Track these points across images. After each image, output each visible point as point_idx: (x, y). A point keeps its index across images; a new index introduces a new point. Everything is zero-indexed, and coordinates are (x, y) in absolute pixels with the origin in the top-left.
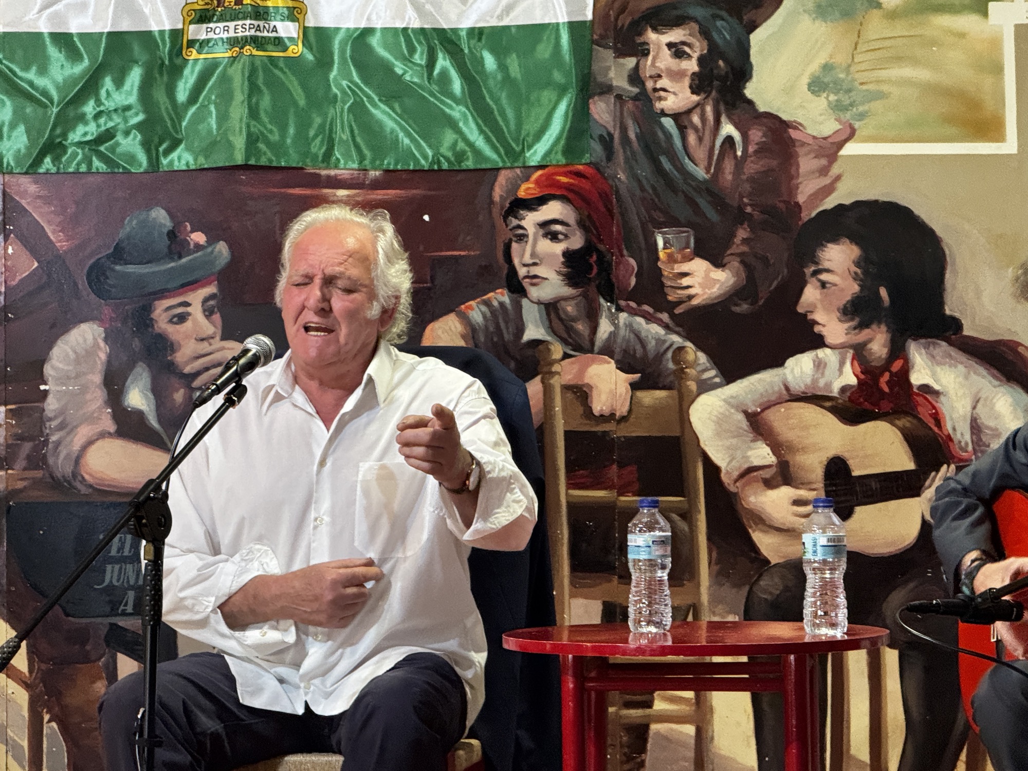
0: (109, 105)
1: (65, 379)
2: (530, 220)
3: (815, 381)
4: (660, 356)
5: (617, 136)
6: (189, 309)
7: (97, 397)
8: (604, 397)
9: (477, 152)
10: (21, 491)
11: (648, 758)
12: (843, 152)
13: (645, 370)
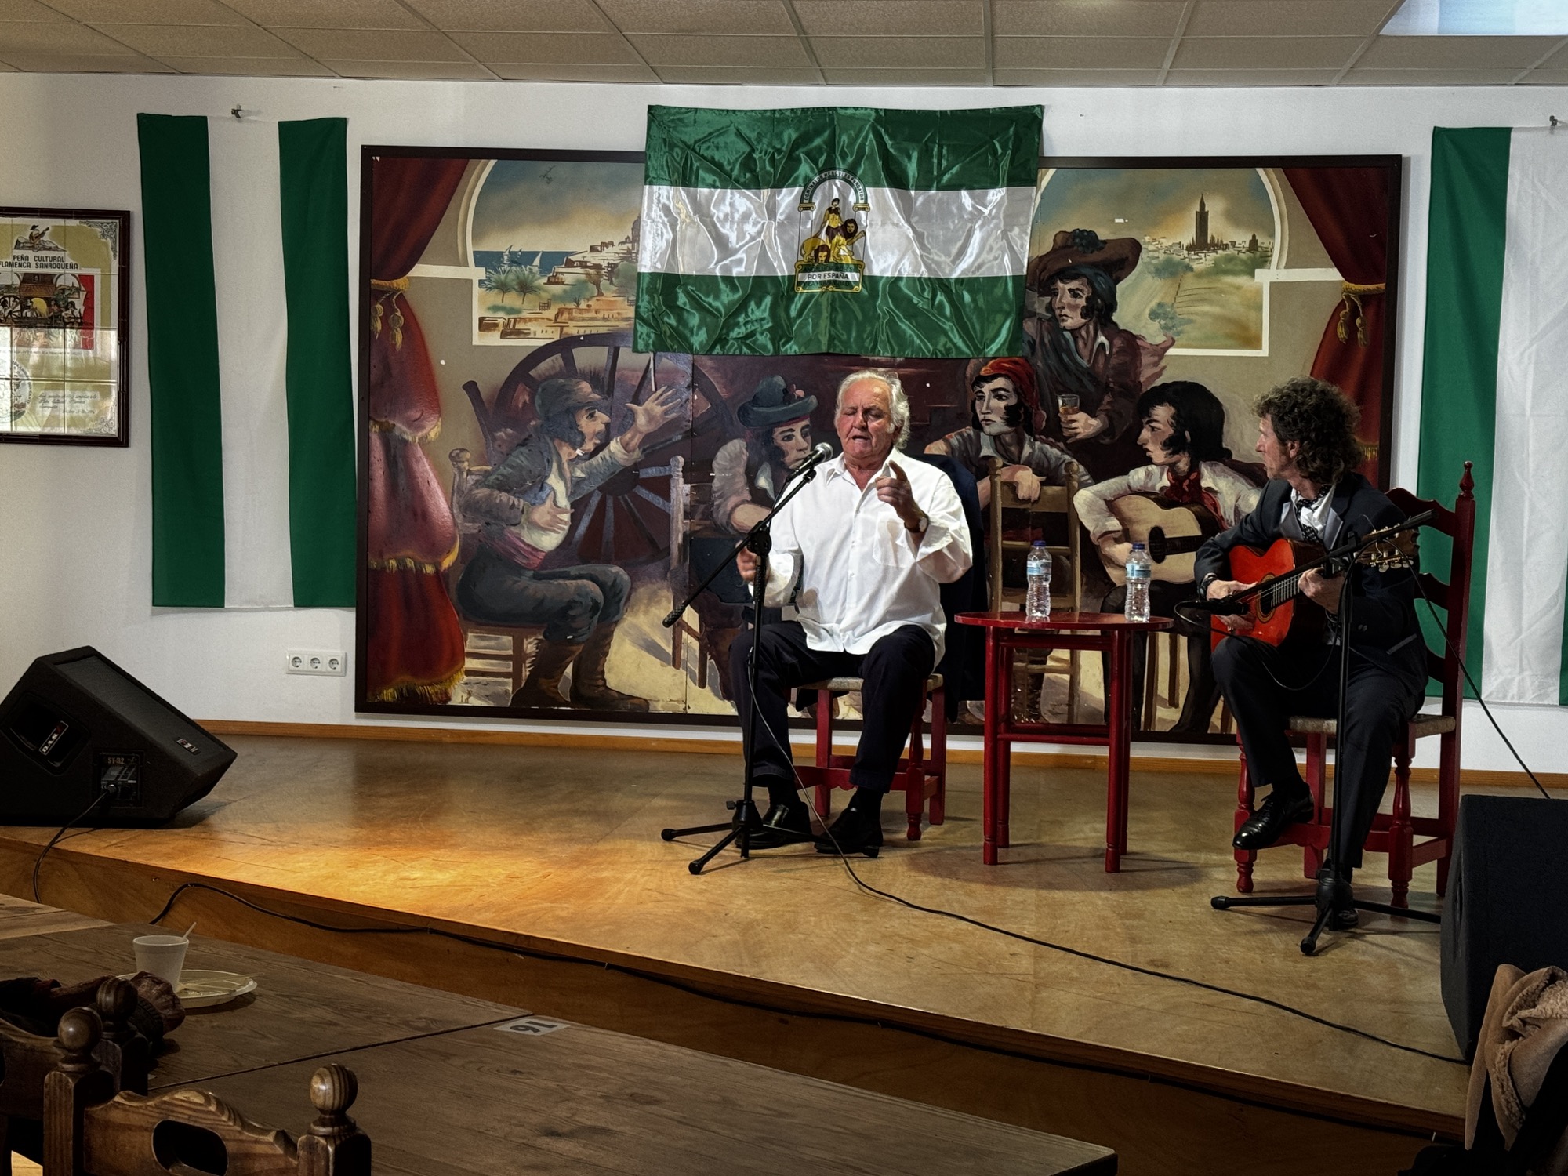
0: (753, 317)
1: (723, 470)
2: (987, 388)
3: (1146, 483)
4: (1058, 467)
5: (1038, 341)
6: (794, 433)
7: (741, 481)
8: (1025, 489)
9: (958, 348)
10: (698, 531)
11: (1043, 692)
12: (1167, 353)
13: (1049, 474)
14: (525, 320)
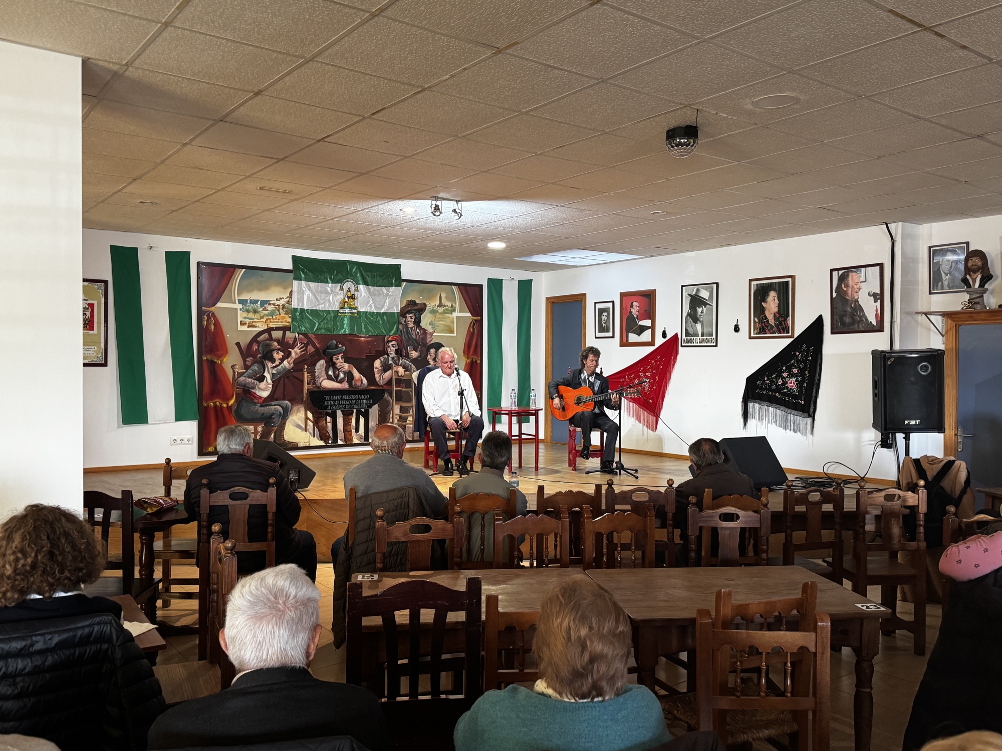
1: (319, 369)
4: (408, 366)
5: (403, 331)
6: (339, 358)
8: (400, 373)
9: (382, 332)
10: (312, 389)
12: (433, 335)
13: (406, 368)
14: (255, 322)
